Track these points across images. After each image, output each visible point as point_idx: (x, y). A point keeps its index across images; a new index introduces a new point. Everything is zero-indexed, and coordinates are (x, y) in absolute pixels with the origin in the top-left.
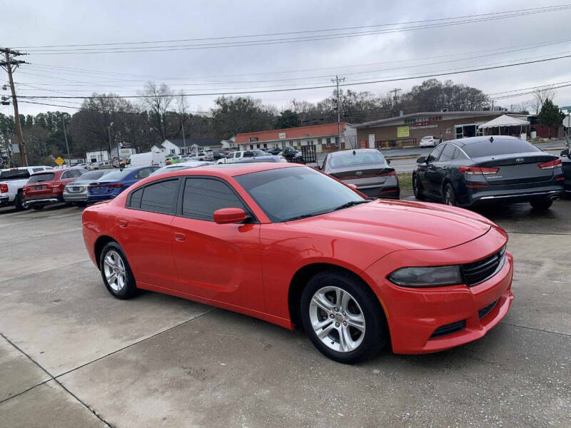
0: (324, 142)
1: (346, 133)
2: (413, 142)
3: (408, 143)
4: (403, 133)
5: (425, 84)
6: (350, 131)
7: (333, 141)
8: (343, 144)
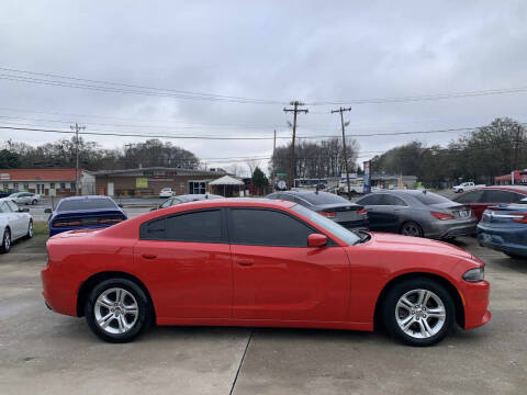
0: (58, 186)
1: (83, 180)
2: (152, 193)
3: (146, 193)
4: (142, 183)
5: (148, 142)
6: (87, 178)
7: (68, 186)
8: (80, 190)
